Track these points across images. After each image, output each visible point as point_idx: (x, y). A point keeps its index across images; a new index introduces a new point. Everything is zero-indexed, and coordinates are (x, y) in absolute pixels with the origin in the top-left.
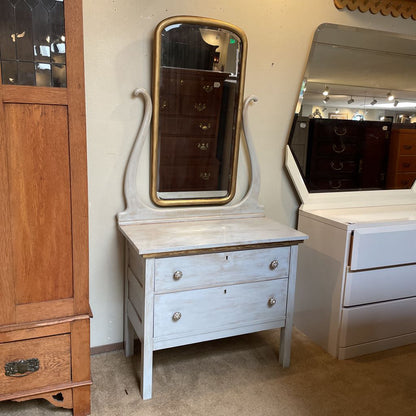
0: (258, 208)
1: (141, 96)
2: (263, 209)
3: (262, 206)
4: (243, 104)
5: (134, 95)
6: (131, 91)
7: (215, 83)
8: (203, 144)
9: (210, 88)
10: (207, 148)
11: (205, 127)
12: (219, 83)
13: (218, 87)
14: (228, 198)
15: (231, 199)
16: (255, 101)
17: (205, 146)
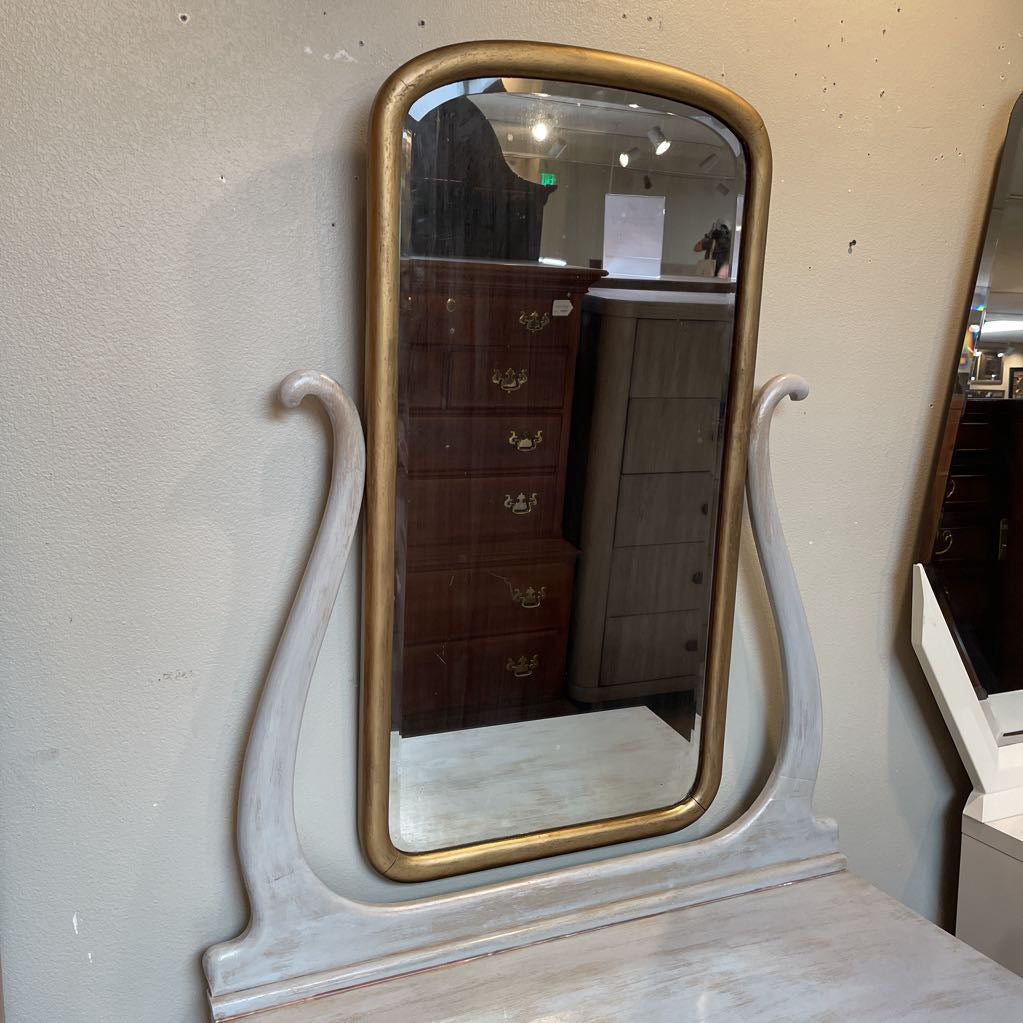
0: (816, 835)
1: (316, 406)
2: (835, 835)
3: (832, 823)
4: (752, 408)
5: (278, 404)
6: (264, 381)
7: (556, 303)
8: (521, 497)
9: (540, 318)
10: (532, 506)
11: (525, 443)
12: (567, 303)
13: (567, 314)
14: (692, 804)
15: (702, 808)
16: (795, 397)
17: (526, 501)
